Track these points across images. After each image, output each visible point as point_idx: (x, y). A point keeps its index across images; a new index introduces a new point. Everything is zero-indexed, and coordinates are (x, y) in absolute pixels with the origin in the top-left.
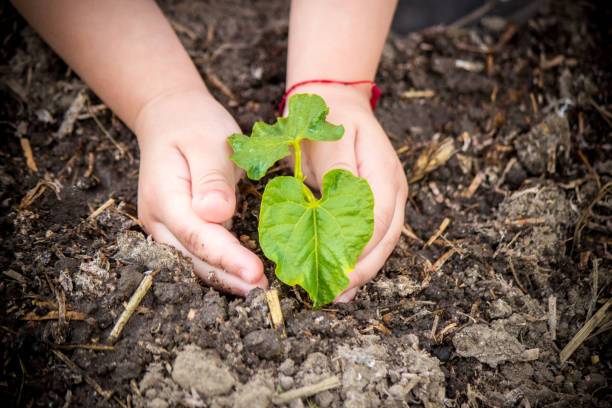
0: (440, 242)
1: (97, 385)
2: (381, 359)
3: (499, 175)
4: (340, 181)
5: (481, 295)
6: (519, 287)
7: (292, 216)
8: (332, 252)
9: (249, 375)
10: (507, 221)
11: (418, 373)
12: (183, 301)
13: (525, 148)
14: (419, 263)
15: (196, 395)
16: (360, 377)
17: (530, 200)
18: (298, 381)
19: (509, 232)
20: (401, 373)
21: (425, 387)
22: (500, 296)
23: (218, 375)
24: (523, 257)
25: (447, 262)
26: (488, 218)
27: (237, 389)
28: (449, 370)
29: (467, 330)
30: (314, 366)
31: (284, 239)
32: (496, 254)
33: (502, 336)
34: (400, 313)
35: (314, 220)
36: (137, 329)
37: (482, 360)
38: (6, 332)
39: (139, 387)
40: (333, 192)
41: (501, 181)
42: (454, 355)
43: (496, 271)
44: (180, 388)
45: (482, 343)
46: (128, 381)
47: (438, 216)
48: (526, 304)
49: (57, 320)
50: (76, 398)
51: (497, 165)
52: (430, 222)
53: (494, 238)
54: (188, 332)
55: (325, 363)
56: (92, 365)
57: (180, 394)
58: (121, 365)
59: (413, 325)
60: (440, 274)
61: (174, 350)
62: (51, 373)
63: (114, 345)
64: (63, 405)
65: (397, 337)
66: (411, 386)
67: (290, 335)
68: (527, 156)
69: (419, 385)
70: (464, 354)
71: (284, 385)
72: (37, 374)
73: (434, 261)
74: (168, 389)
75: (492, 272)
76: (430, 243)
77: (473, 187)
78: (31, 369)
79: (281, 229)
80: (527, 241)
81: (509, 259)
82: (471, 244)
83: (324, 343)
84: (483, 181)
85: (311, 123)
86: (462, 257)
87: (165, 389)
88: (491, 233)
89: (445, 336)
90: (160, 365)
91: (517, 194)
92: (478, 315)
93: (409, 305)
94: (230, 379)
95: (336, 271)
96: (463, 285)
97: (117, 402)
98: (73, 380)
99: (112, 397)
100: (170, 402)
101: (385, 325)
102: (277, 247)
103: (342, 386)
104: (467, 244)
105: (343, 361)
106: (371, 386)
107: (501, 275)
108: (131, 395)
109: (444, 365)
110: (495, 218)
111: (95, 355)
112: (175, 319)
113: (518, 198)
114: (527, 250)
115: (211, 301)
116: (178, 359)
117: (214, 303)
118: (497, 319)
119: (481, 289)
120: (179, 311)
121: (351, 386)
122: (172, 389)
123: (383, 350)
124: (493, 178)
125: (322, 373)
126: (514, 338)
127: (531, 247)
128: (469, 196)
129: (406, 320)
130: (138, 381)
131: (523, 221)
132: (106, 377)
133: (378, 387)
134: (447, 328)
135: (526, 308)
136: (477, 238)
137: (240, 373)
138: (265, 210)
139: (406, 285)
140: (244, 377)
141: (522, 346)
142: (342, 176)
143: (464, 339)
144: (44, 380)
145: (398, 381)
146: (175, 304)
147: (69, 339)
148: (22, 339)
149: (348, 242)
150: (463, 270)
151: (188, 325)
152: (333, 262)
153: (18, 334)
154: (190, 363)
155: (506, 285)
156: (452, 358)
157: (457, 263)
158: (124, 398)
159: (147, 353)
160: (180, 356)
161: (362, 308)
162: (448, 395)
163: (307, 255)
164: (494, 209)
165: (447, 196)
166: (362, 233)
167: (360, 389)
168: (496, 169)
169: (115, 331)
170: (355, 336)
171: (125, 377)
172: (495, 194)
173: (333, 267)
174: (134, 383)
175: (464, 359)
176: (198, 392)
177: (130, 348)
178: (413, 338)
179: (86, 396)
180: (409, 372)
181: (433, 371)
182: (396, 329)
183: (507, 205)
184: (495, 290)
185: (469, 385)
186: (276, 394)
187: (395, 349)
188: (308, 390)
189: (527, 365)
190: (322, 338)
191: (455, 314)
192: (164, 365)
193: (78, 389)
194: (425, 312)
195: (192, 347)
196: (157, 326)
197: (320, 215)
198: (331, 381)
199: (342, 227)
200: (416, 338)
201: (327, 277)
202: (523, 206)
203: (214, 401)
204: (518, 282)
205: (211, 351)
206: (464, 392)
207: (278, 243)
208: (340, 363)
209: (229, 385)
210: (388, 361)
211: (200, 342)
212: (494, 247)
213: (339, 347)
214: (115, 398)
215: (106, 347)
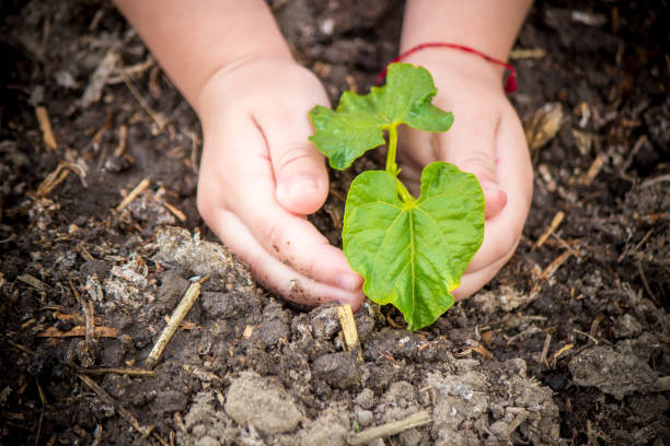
0: (552, 242)
1: (133, 419)
2: (481, 389)
3: (625, 157)
4: (442, 177)
5: (602, 308)
6: (650, 298)
7: (384, 220)
8: (431, 264)
9: (319, 408)
10: (636, 216)
11: (526, 407)
12: (238, 315)
13: (658, 124)
14: (526, 269)
15: (254, 433)
16: (455, 411)
17: (665, 189)
18: (378, 416)
19: (638, 229)
20: (505, 407)
21: (535, 424)
22: (626, 310)
23: (282, 409)
24: (656, 261)
25: (561, 267)
26: (611, 210)
27: (304, 426)
28: (565, 402)
29: (587, 353)
30: (398, 398)
31: (373, 247)
32: (622, 257)
33: (630, 361)
34: (504, 331)
35: (411, 224)
36: (182, 349)
37: (605, 391)
38: (22, 351)
39: (184, 422)
40: (434, 190)
41: (628, 163)
42: (570, 383)
43: (622, 279)
44: (235, 424)
45: (605, 370)
46: (172, 414)
47: (550, 209)
48: (660, 319)
49: (83, 337)
50: (107, 435)
51: (622, 144)
52: (540, 216)
53: (620, 237)
54: (245, 354)
55: (412, 395)
56: (127, 394)
57: (236, 430)
58: (162, 394)
59: (518, 345)
60: (551, 283)
61: (226, 376)
62: (77, 403)
63: (153, 369)
64: (91, 443)
65: (500, 360)
66: (518, 422)
67: (367, 360)
68: (661, 133)
69: (528, 422)
70: (582, 382)
71: (361, 421)
72: (59, 404)
73: (544, 266)
74: (220, 424)
75: (617, 281)
76: (540, 243)
77: (593, 172)
78: (51, 399)
79: (370, 235)
80: (661, 241)
81: (638, 264)
82: (590, 244)
83: (411, 369)
84: (604, 164)
85: (413, 106)
86: (579, 260)
87: (216, 425)
88: (616, 231)
89: (559, 360)
90: (210, 394)
91: (648, 183)
92: (600, 334)
93: (514, 322)
94: (296, 414)
95: (438, 287)
96: (581, 296)
97: (157, 441)
98: (103, 412)
99: (151, 434)
100: (222, 441)
101: (486, 346)
102: (365, 258)
103: (433, 422)
104: (586, 244)
105: (434, 393)
106: (468, 423)
107: (627, 283)
108: (175, 431)
109: (558, 396)
110: (621, 212)
111: (130, 382)
112: (228, 337)
113: (649, 188)
114: (661, 253)
115: (273, 316)
116: (232, 388)
117: (277, 318)
118: (623, 338)
119: (603, 301)
120: (233, 327)
121: (444, 423)
122: (225, 425)
123: (481, 379)
124: (617, 160)
125: (407, 407)
126: (643, 363)
127: (666, 249)
128: (587, 182)
129: (511, 340)
130: (183, 414)
131: (656, 217)
132: (144, 408)
133: (477, 424)
134: (561, 351)
135: (660, 325)
136: (599, 237)
137: (308, 406)
138: (350, 211)
139: (510, 298)
140: (312, 411)
141: (655, 373)
142: (446, 171)
143: (582, 363)
144: (68, 412)
145: (502, 417)
146: (228, 319)
147: (98, 361)
148: (42, 361)
149: (452, 252)
150: (581, 277)
151: (244, 345)
152: (434, 276)
153: (37, 355)
154: (247, 393)
155: (634, 297)
156: (568, 386)
157: (573, 268)
158: (167, 435)
159: (195, 379)
160: (235, 384)
161: (458, 326)
162: (562, 434)
163: (401, 268)
164: (618, 200)
165: (560, 183)
166: (470, 240)
167: (455, 427)
168: (621, 149)
169: (155, 352)
170: (449, 361)
171: (167, 409)
172: (620, 180)
173: (433, 282)
174: (178, 417)
175: (583, 389)
176: (257, 429)
177: (173, 373)
178: (520, 362)
179: (120, 432)
180: (515, 405)
181: (545, 404)
182: (499, 351)
183: (635, 196)
184: (620, 302)
185: (589, 422)
186: (352, 433)
187: (498, 376)
188: (391, 427)
189: (661, 397)
190: (408, 363)
191: (571, 332)
192: (215, 395)
193: (110, 423)
194: (534, 329)
195: (250, 373)
196: (205, 345)
197: (418, 219)
198: (419, 417)
199: (445, 233)
200: (524, 363)
201: (426, 294)
202: (655, 197)
203: (276, 441)
204: (650, 292)
205: (273, 379)
206: (582, 430)
207: (366, 253)
208: (430, 394)
209: (294, 422)
210: (489, 392)
211: (259, 367)
212: (619, 248)
213: (429, 374)
214: (155, 435)
215: (144, 372)
